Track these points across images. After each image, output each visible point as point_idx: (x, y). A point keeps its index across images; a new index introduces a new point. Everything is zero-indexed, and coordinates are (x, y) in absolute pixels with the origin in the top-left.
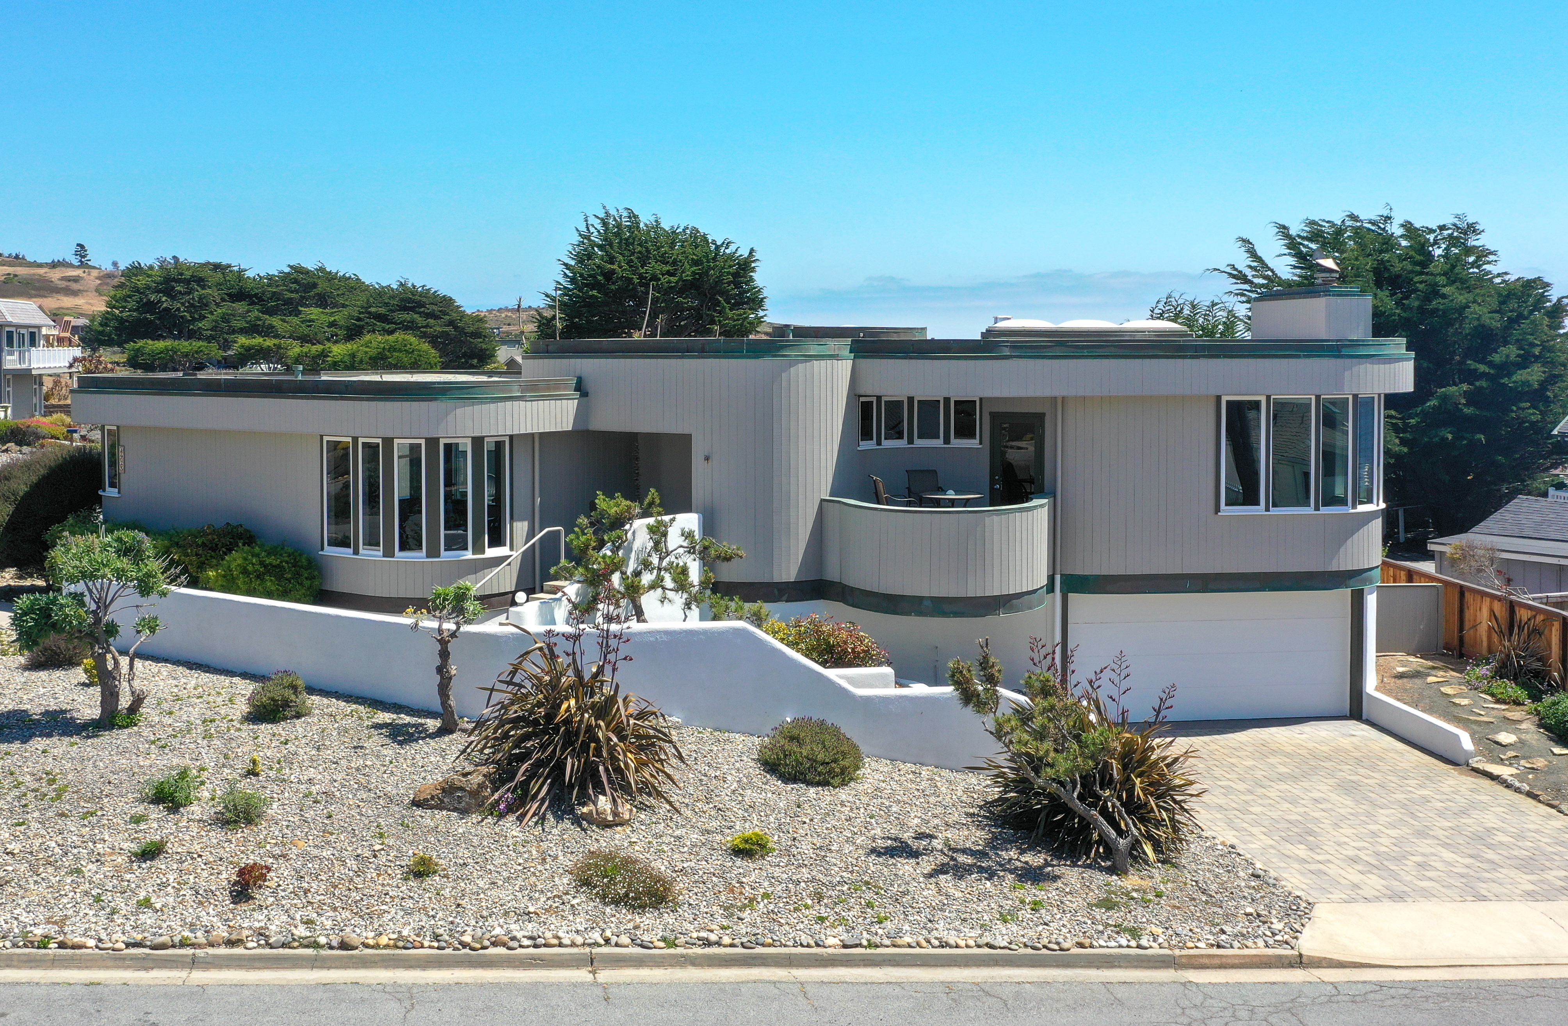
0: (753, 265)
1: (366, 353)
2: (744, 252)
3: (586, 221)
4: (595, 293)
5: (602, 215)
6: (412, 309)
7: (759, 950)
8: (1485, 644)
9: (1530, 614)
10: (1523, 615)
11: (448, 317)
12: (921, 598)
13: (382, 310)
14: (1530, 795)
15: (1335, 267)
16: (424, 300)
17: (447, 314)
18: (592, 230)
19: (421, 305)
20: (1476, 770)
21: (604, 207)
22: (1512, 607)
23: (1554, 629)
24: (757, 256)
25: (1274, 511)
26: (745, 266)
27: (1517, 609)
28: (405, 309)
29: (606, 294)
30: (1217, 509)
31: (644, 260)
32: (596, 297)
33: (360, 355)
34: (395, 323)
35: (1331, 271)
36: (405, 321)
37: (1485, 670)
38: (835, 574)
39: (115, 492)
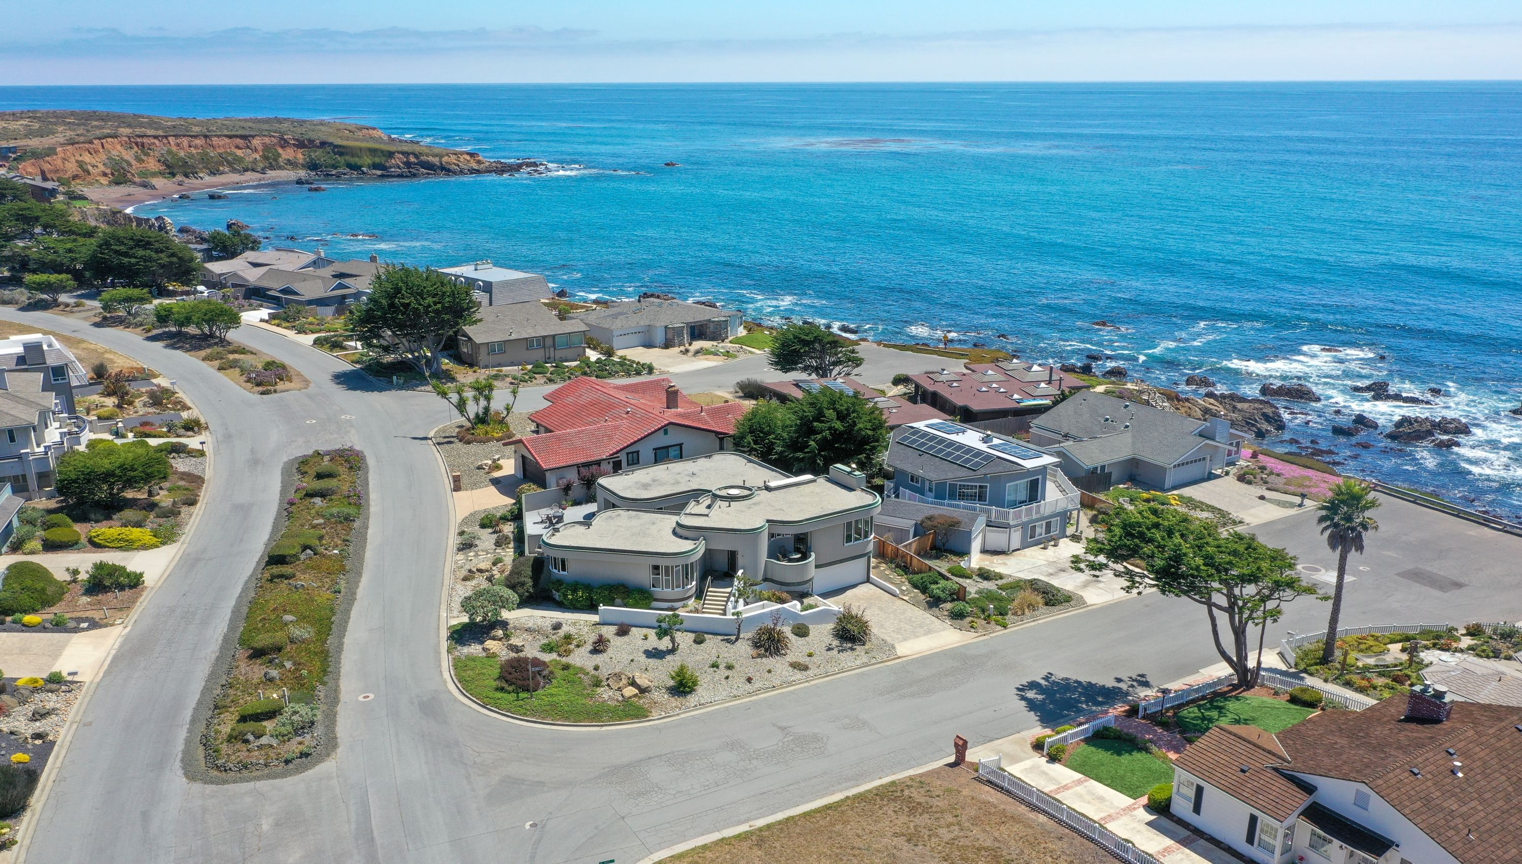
6: (144, 247)
7: (828, 674)
8: (889, 556)
10: (900, 552)
12: (795, 583)
13: (122, 248)
20: (899, 598)
22: (897, 549)
25: (855, 543)
28: (139, 246)
30: (844, 545)
37: (893, 566)
38: (769, 576)
39: (565, 573)
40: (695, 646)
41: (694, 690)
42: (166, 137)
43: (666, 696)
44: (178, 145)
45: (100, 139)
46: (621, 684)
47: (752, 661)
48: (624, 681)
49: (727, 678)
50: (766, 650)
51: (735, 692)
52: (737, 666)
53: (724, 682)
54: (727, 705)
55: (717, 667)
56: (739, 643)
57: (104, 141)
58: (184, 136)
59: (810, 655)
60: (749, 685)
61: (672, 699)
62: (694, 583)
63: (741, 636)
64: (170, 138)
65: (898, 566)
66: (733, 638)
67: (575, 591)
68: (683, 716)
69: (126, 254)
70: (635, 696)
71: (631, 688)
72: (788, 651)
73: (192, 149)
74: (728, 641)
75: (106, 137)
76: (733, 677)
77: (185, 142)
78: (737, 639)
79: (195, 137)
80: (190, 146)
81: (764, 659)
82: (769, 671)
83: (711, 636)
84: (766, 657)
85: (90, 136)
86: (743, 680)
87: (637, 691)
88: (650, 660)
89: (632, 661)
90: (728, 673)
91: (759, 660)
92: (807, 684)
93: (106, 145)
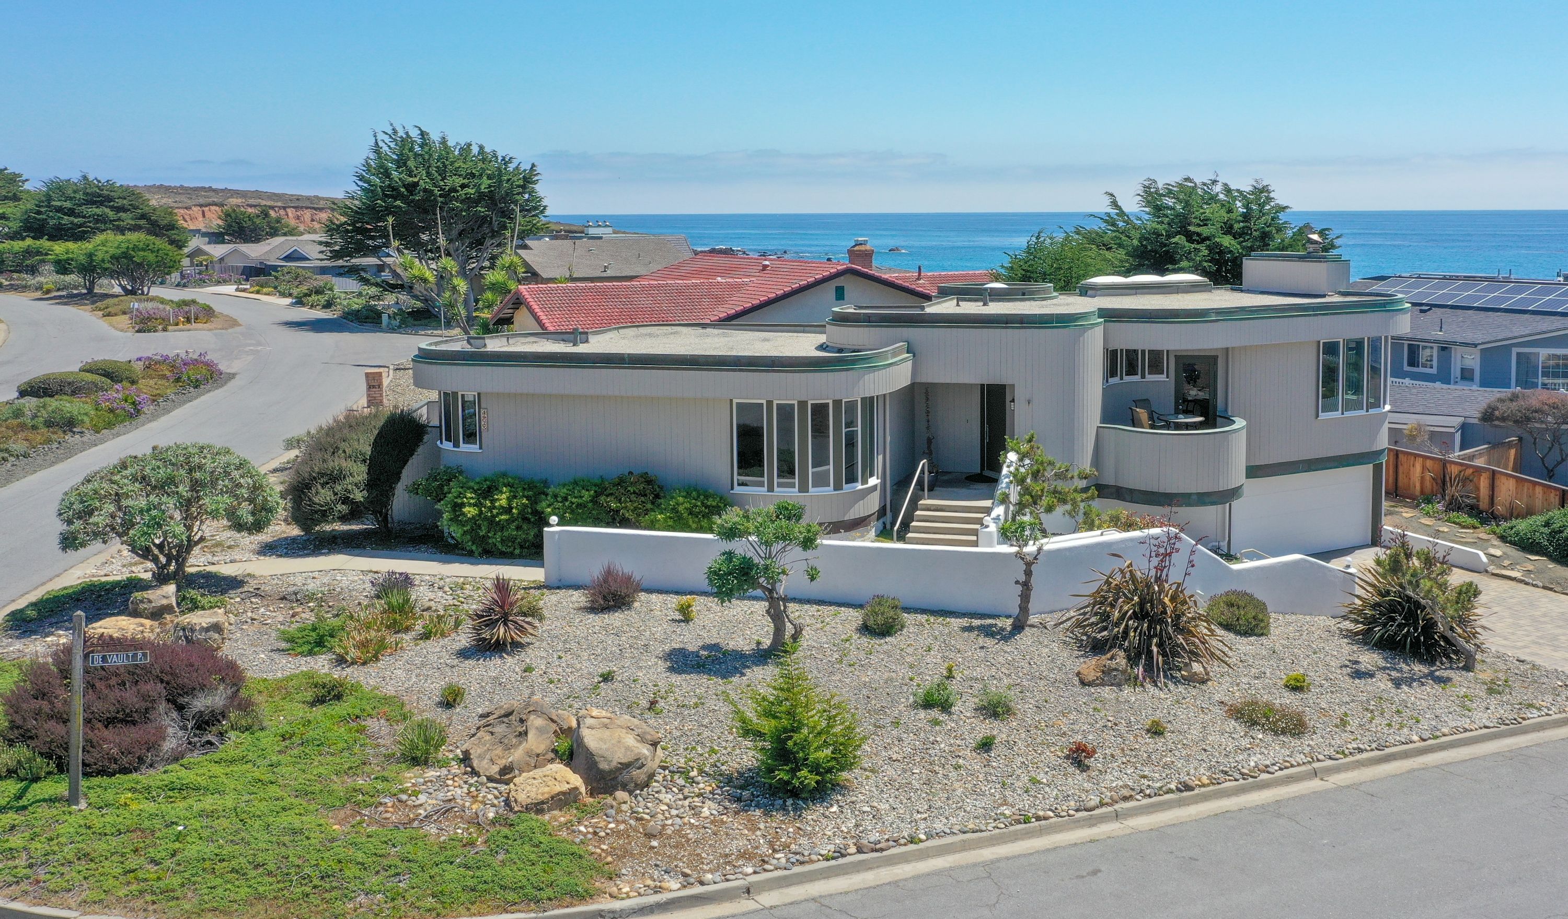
0: (536, 178)
1: (107, 252)
2: (526, 166)
3: (375, 136)
4: (398, 203)
5: (390, 132)
6: (101, 203)
7: (1387, 751)
8: (1418, 488)
9: (1460, 468)
10: (1454, 470)
11: (140, 211)
12: (1190, 495)
13: (68, 204)
14: (1544, 588)
15: (1320, 240)
16: (112, 194)
17: (138, 208)
18: (381, 144)
19: (111, 200)
20: (1493, 574)
21: (391, 125)
22: (1444, 463)
23: (1482, 478)
24: (538, 169)
25: (1347, 414)
26: (528, 180)
27: (1448, 465)
28: (93, 203)
29: (408, 204)
30: (1317, 416)
31: (443, 173)
32: (400, 207)
33: (100, 255)
34: (84, 217)
35: (1316, 242)
36: (94, 215)
37: (1440, 507)
38: (1109, 479)
39: (473, 448)
40: (865, 641)
41: (837, 787)
42: (284, 208)
43: (708, 809)
44: (298, 218)
45: (201, 206)
46: (517, 755)
47: (1082, 696)
48: (537, 742)
49: (986, 745)
50: (1133, 660)
51: (1025, 803)
52: (1025, 708)
53: (974, 762)
54: (988, 853)
55: (945, 707)
56: (1026, 638)
57: (206, 209)
58: (307, 208)
59: (1296, 687)
60: (1080, 777)
61: (735, 823)
62: (873, 481)
63: (1033, 619)
64: (289, 210)
65: (1454, 506)
66: (1008, 623)
67: (487, 491)
68: (768, 899)
69: (71, 212)
70: (565, 800)
71: (558, 768)
72: (1215, 668)
73: (315, 223)
74: (988, 632)
75: (209, 205)
76: (1010, 745)
77: (307, 214)
78: (1019, 627)
79: (321, 209)
80: (313, 220)
81: (1127, 691)
82: (1156, 731)
83: (922, 618)
84: (1134, 681)
85: (190, 203)
86: (1053, 756)
87: (576, 781)
88: (676, 679)
89: (607, 678)
90: (985, 728)
91: (1107, 692)
92: (1315, 784)
93: (207, 214)
